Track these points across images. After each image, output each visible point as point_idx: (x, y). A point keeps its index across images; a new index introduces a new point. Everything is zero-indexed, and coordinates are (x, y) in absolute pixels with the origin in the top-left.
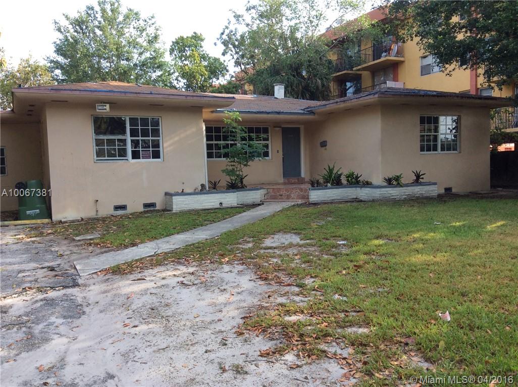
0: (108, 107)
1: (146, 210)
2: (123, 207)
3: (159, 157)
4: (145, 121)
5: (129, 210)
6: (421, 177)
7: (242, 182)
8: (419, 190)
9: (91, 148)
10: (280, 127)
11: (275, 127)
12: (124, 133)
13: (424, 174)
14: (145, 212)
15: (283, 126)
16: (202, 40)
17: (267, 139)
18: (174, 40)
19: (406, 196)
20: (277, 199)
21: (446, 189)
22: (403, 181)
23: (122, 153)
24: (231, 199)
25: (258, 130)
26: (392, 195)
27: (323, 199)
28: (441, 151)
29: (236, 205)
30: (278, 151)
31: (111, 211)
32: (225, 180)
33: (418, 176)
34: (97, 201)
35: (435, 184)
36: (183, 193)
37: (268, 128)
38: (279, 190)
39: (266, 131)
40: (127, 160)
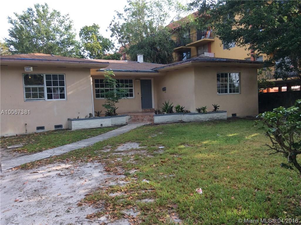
0: (31, 68)
1: (56, 129)
2: (42, 128)
3: (64, 98)
4: (55, 77)
5: (46, 129)
6: (218, 108)
7: (115, 112)
8: (216, 115)
9: (22, 93)
10: (139, 79)
11: (136, 79)
12: (42, 84)
13: (219, 106)
14: (55, 131)
15: (141, 79)
16: (99, 28)
17: (132, 87)
18: (82, 28)
19: (209, 119)
20: (136, 121)
21: (233, 115)
22: (207, 110)
23: (42, 96)
24: (107, 122)
25: (126, 81)
26: (201, 118)
27: (162, 121)
28: (230, 93)
29: (111, 125)
30: (138, 94)
31: (35, 130)
32: (104, 111)
33: (216, 107)
34: (26, 124)
35: (226, 112)
36: (78, 119)
37: (132, 80)
38: (137, 116)
39: (131, 81)
40: (45, 100)
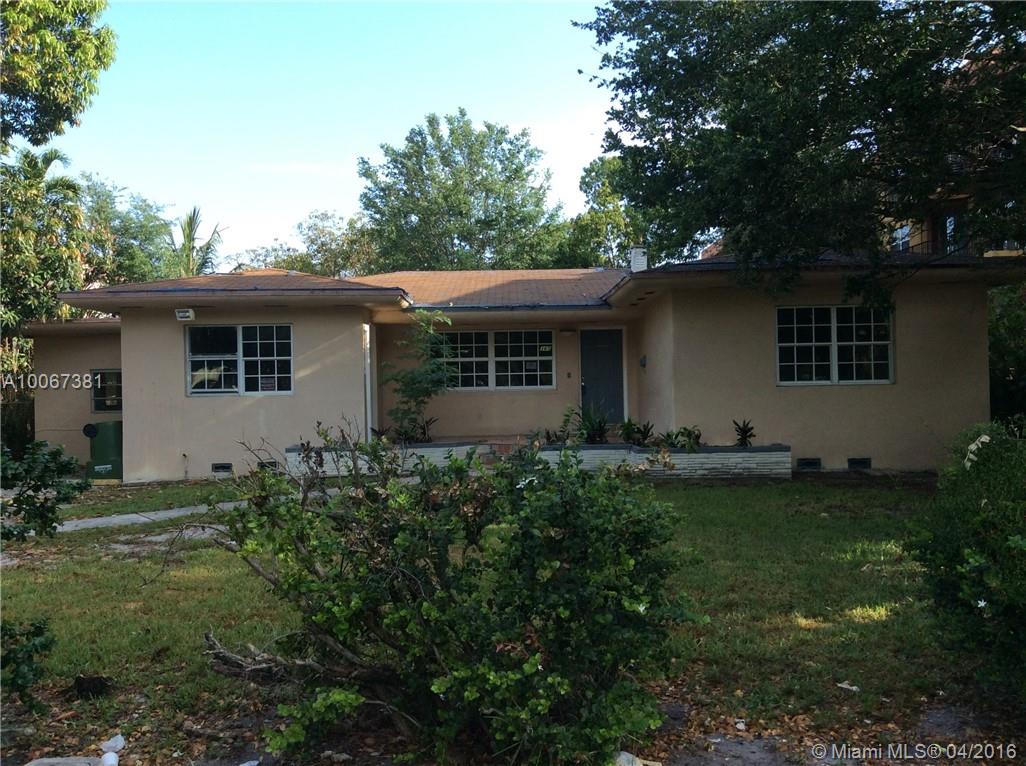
0: (191, 313)
2: (227, 467)
3: (288, 388)
4: (266, 332)
5: (236, 472)
7: (424, 433)
8: (739, 460)
10: (572, 331)
11: (561, 331)
12: (234, 351)
15: (582, 329)
17: (549, 353)
19: (706, 472)
23: (231, 382)
25: (531, 336)
28: (841, 379)
30: (569, 375)
31: (206, 472)
33: (745, 432)
34: (185, 455)
35: (787, 449)
37: (550, 332)
39: (546, 337)
40: (238, 392)
